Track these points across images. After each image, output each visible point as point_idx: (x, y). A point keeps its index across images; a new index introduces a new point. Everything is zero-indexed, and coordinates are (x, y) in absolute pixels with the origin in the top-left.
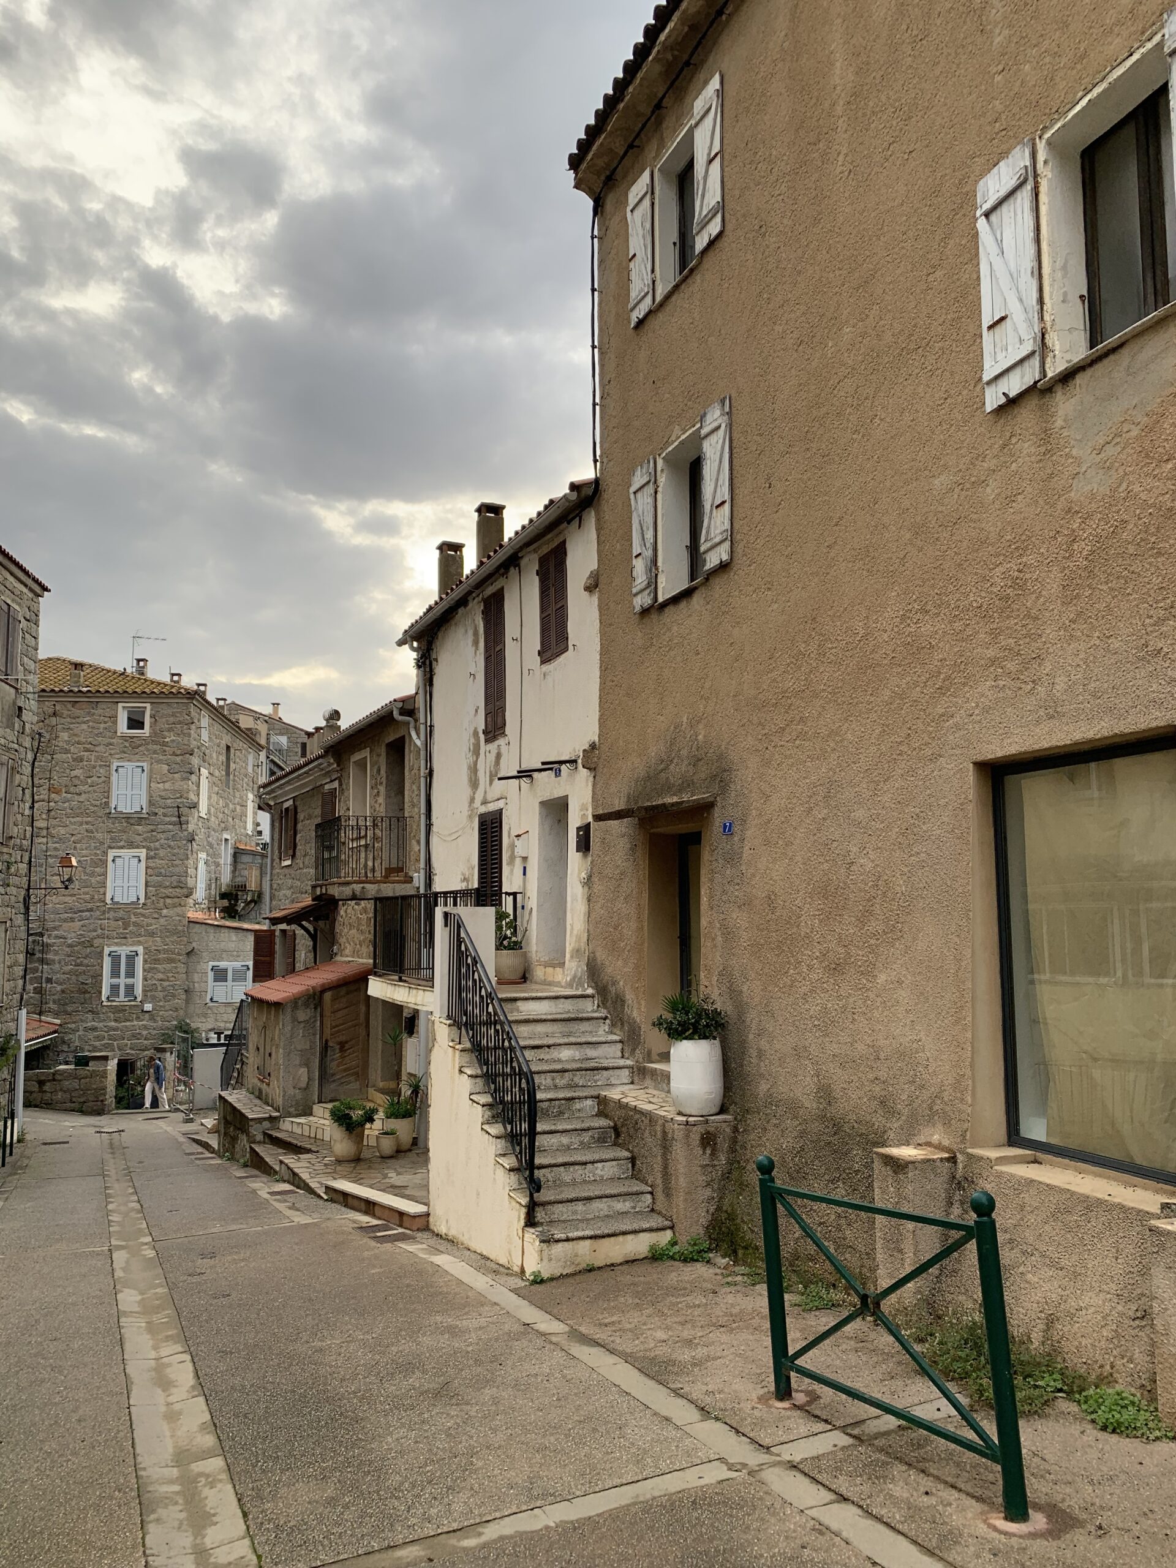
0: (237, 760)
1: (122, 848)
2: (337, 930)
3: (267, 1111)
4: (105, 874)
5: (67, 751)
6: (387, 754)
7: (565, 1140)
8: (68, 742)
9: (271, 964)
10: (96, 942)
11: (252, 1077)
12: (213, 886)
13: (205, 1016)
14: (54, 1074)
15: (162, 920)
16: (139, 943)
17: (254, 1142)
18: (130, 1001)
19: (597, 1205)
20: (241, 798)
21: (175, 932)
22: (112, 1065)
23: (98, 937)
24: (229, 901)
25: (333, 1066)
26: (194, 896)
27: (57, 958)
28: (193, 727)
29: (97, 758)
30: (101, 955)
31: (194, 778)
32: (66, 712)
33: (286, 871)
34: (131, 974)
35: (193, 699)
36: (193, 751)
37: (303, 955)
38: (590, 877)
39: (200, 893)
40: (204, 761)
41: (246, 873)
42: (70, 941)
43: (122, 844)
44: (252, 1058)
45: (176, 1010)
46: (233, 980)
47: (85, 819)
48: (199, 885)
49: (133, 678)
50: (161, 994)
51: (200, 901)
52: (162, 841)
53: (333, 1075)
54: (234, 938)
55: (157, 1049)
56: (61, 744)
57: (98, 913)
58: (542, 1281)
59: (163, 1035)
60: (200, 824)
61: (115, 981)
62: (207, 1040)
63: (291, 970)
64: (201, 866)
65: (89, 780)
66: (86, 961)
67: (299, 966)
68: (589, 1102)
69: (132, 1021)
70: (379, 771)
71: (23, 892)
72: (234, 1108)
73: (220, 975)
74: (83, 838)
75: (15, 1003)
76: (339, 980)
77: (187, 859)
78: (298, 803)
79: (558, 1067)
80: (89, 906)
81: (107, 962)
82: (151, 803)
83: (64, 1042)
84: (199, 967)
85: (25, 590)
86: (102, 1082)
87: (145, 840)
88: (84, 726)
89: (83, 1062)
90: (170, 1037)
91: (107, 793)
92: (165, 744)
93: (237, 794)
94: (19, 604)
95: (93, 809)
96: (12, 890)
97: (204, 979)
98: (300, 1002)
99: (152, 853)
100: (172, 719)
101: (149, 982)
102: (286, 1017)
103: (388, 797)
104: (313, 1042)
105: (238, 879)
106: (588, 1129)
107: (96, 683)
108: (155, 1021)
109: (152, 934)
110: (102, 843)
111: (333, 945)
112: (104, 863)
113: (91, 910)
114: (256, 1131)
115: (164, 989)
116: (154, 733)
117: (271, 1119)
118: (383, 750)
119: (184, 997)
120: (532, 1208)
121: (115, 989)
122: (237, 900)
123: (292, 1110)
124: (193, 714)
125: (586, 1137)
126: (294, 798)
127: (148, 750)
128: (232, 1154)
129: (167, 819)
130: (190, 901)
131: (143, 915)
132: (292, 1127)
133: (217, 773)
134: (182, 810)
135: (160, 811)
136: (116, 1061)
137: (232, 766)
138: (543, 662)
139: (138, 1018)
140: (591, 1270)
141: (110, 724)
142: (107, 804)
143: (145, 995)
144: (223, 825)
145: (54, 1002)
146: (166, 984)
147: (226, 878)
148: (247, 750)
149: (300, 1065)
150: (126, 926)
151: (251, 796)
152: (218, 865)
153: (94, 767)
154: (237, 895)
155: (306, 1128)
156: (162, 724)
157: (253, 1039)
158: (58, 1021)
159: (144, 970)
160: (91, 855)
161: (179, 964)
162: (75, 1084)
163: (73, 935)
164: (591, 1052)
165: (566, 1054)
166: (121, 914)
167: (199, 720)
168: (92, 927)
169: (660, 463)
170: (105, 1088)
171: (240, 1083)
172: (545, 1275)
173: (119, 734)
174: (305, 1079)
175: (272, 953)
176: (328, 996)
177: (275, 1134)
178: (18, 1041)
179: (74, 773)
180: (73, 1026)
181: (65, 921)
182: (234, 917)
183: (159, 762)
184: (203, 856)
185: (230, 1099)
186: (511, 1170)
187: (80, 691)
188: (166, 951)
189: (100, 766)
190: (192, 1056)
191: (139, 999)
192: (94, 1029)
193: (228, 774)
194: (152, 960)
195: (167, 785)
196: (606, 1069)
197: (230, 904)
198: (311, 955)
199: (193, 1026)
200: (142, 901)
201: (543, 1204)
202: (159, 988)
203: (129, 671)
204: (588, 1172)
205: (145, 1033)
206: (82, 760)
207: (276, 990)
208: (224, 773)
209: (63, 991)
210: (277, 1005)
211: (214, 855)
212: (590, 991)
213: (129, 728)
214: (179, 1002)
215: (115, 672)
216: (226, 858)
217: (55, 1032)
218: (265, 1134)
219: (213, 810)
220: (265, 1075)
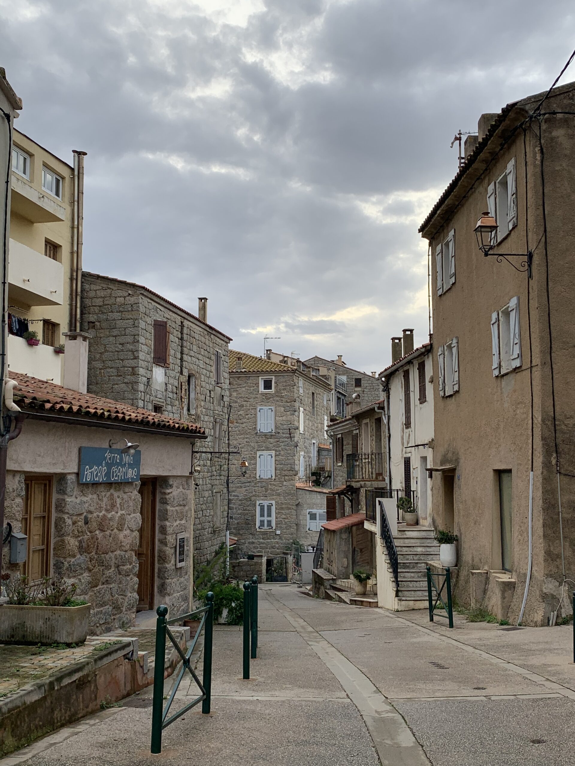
0: (318, 399)
1: (263, 450)
2: (360, 499)
3: (331, 576)
4: (256, 464)
5: (236, 402)
6: (376, 423)
7: (412, 575)
8: (236, 397)
9: (334, 513)
10: (253, 498)
11: (325, 564)
12: (308, 468)
13: (306, 538)
14: (239, 563)
15: (284, 487)
16: (273, 499)
17: (326, 589)
18: (270, 529)
19: (418, 593)
20: (321, 419)
21: (289, 494)
22: (264, 560)
23: (254, 496)
24: (317, 476)
25: (358, 558)
26: (299, 475)
27: (234, 506)
28: (295, 387)
29: (250, 405)
30: (255, 505)
31: (296, 413)
32: (235, 382)
33: (339, 468)
34: (269, 515)
35: (295, 373)
36: (295, 399)
37: (348, 509)
38: (432, 488)
39: (302, 473)
40: (301, 403)
41: (324, 461)
42: (240, 498)
43: (263, 448)
44: (325, 554)
45: (292, 534)
46: (319, 520)
47: (246, 436)
48: (301, 469)
49: (265, 361)
50: (285, 526)
51: (301, 477)
52: (282, 447)
53: (358, 562)
54: (319, 498)
55: (284, 553)
56: (233, 398)
57: (253, 484)
58: (398, 611)
59: (286, 547)
60: (300, 437)
61: (262, 518)
62: (308, 550)
63: (343, 515)
64: (302, 458)
65: (247, 416)
66: (248, 508)
67: (346, 514)
68: (423, 564)
69: (271, 539)
70: (373, 430)
71: (226, 478)
72: (318, 575)
73: (313, 517)
74: (245, 446)
75: (225, 528)
76: (359, 521)
77: (295, 456)
78: (343, 436)
79: (415, 553)
80: (249, 480)
81: (258, 509)
82: (276, 427)
83: (239, 549)
84: (302, 513)
85: (223, 342)
86: (260, 568)
87: (274, 446)
88: (244, 389)
89: (251, 557)
90: (289, 548)
91: (255, 423)
92: (282, 397)
93: (319, 418)
94: (221, 350)
95: (249, 431)
96: (222, 477)
97: (305, 519)
98: (343, 531)
99: (278, 453)
100: (285, 384)
101: (279, 519)
102: (337, 537)
103: (376, 442)
104: (349, 548)
105: (321, 464)
106: (421, 572)
107: (248, 366)
108: (282, 540)
109: (279, 495)
110: (254, 448)
111: (358, 505)
112: (255, 458)
113: (250, 482)
114: (327, 584)
115: (286, 523)
116: (277, 391)
117: (333, 579)
118: (374, 421)
119: (295, 528)
120: (397, 592)
121: (262, 522)
122: (320, 476)
123: (341, 576)
124: (296, 381)
125: (420, 574)
126: (341, 434)
127: (274, 400)
128: (318, 595)
129: (284, 435)
130: (297, 477)
131: (275, 485)
132: (340, 583)
133: (308, 409)
134: (291, 431)
135: (281, 431)
136: (266, 558)
137: (316, 403)
138: (421, 403)
139: (274, 538)
140: (413, 610)
141: (256, 387)
142: (255, 428)
143: (277, 526)
144: (312, 436)
145: (234, 528)
146: (286, 520)
147: (314, 464)
148: (323, 393)
149: (344, 558)
150: (266, 490)
151: (326, 417)
152: (310, 457)
153: (249, 410)
154: (320, 473)
155: (347, 583)
156: (280, 387)
157: (326, 546)
158: (236, 539)
159: (276, 513)
160: (249, 454)
161: (292, 511)
162: (248, 568)
163: (242, 495)
164: (428, 549)
165: (419, 550)
166: (264, 484)
167: (298, 383)
168: (250, 490)
169: (445, 348)
170: (261, 571)
171: (321, 567)
172: (399, 610)
173: (260, 392)
174: (346, 563)
175: (334, 508)
176: (354, 528)
177: (334, 585)
178: (227, 545)
179: (239, 413)
180: (243, 541)
181: (238, 487)
182: (319, 485)
183: (280, 406)
184: (302, 453)
185: (316, 572)
186: (393, 581)
187: (241, 372)
188: (286, 504)
189: (252, 409)
190: (300, 556)
191: (274, 528)
192: (253, 543)
193: (313, 408)
194: (280, 508)
195: (284, 418)
196: (432, 555)
197: (317, 478)
198: (351, 509)
199: (301, 543)
200: (274, 478)
201: (401, 591)
202: (283, 523)
203: (263, 357)
204: (417, 584)
205: (277, 545)
206: (243, 406)
207: (334, 525)
208: (311, 408)
209: (238, 523)
210: (334, 531)
211: (308, 452)
212: (433, 529)
213: (264, 389)
214: (293, 530)
215: (256, 358)
216: (314, 453)
217: (235, 544)
218: (331, 586)
219: (306, 428)
220: (330, 562)
